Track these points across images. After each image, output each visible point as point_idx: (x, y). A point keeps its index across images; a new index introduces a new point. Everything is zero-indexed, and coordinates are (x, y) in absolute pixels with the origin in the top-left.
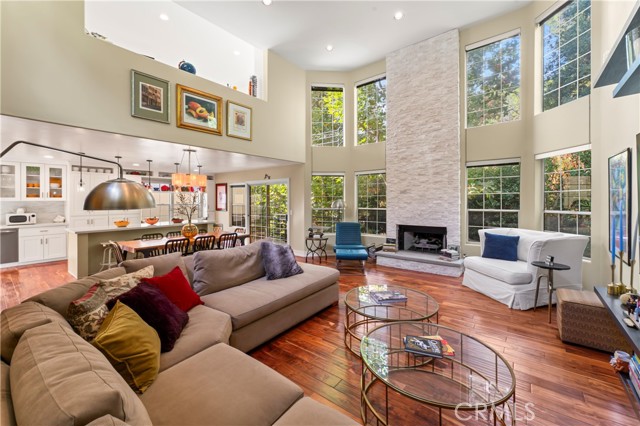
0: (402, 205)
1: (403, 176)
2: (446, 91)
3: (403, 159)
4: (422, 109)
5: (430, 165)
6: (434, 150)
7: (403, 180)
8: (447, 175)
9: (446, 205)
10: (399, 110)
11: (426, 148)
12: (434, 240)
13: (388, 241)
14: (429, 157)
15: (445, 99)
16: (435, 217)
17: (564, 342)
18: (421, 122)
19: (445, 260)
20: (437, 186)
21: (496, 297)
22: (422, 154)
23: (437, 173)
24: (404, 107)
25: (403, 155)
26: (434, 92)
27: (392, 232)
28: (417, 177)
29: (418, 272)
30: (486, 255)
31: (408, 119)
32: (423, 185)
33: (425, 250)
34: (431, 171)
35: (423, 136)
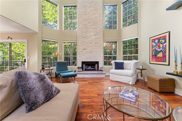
0: (84, 54)
1: (84, 43)
2: (99, 16)
3: (84, 37)
4: (91, 20)
5: (94, 40)
6: (95, 35)
7: (84, 45)
8: (99, 44)
9: (99, 54)
10: (82, 19)
11: (92, 34)
12: (93, 66)
13: (78, 68)
14: (93, 37)
15: (98, 18)
16: (95, 58)
17: (160, 93)
18: (91, 25)
19: (100, 72)
20: (96, 47)
21: (125, 82)
22: (91, 36)
23: (96, 43)
24: (84, 18)
25: (84, 36)
26: (95, 15)
27: (79, 64)
28: (89, 44)
29: (92, 78)
30: (116, 69)
31: (86, 23)
32: (91, 47)
33: (90, 70)
34: (94, 42)
35: (91, 30)
